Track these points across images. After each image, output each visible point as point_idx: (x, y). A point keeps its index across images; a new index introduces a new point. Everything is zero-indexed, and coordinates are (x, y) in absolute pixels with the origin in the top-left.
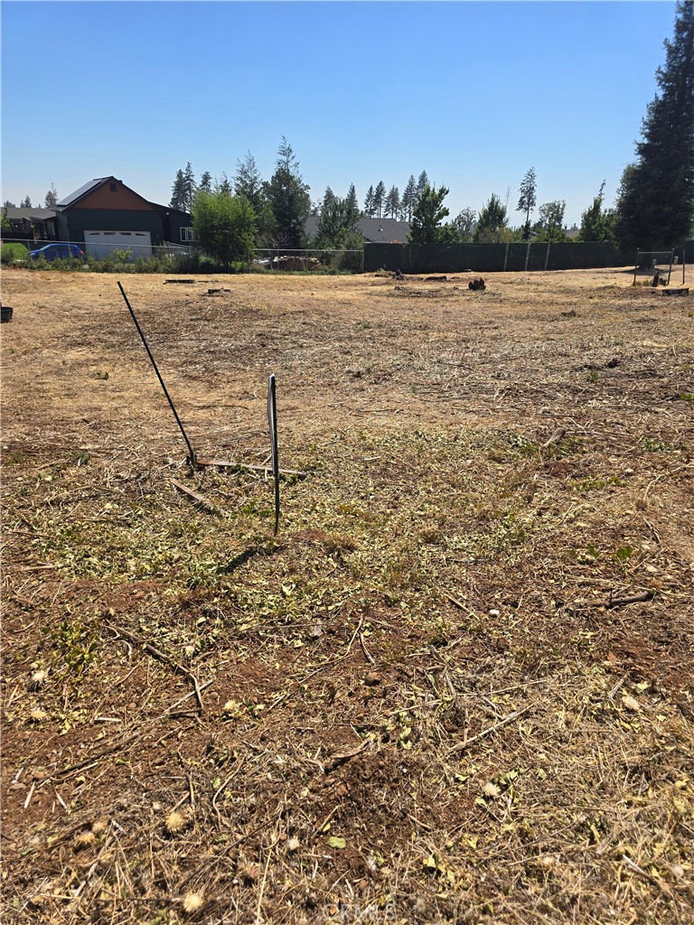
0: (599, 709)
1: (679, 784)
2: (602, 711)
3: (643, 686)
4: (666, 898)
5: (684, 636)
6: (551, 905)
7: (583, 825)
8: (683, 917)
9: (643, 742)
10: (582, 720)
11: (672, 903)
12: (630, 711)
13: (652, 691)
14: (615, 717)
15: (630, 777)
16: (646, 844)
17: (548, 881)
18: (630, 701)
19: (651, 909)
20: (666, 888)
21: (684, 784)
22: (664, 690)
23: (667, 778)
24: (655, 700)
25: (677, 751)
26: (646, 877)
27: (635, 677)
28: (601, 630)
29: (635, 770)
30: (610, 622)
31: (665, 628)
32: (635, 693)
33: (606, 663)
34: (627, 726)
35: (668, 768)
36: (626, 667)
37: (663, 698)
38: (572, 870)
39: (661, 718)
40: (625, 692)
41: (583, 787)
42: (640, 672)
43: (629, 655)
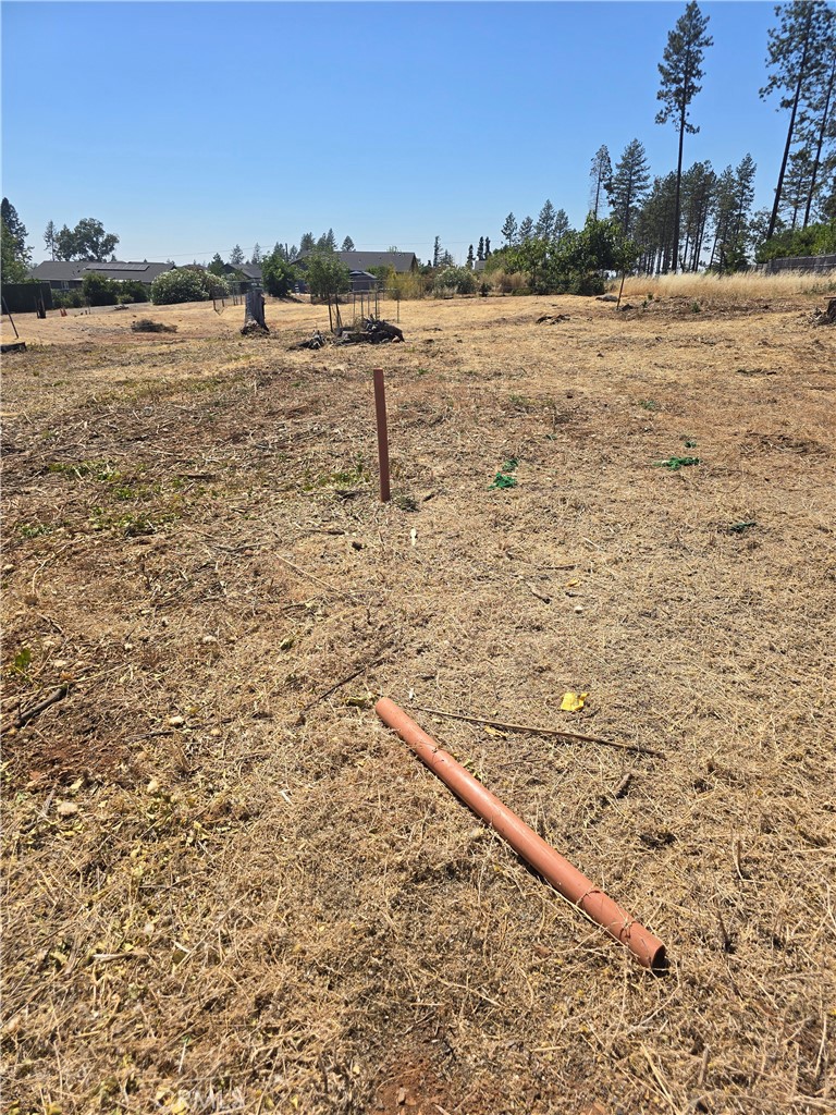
0: (34, 836)
1: (133, 853)
2: (38, 836)
3: (76, 786)
4: (144, 961)
5: (107, 713)
6: (29, 1062)
7: (45, 961)
8: (163, 965)
9: (89, 838)
10: (19, 859)
11: (150, 961)
12: (66, 817)
13: (87, 784)
14: (54, 834)
15: (85, 879)
16: (114, 929)
17: (20, 1042)
18: (66, 807)
19: (133, 981)
20: (140, 952)
21: (138, 850)
22: (98, 776)
23: (122, 855)
24: (93, 791)
25: (125, 825)
26: (121, 957)
27: (66, 780)
28: (17, 754)
29: (89, 868)
30: (26, 740)
31: (87, 716)
32: (70, 797)
33: (30, 784)
34: (69, 833)
35: (119, 846)
36: (53, 776)
37: (100, 784)
38: (45, 1011)
39: (102, 804)
40: (58, 802)
41: (37, 923)
42: (70, 773)
43: (53, 763)
